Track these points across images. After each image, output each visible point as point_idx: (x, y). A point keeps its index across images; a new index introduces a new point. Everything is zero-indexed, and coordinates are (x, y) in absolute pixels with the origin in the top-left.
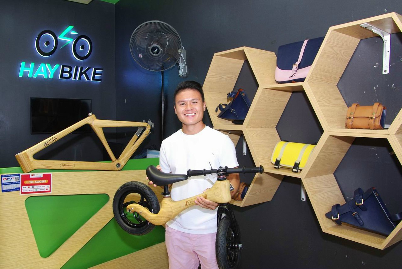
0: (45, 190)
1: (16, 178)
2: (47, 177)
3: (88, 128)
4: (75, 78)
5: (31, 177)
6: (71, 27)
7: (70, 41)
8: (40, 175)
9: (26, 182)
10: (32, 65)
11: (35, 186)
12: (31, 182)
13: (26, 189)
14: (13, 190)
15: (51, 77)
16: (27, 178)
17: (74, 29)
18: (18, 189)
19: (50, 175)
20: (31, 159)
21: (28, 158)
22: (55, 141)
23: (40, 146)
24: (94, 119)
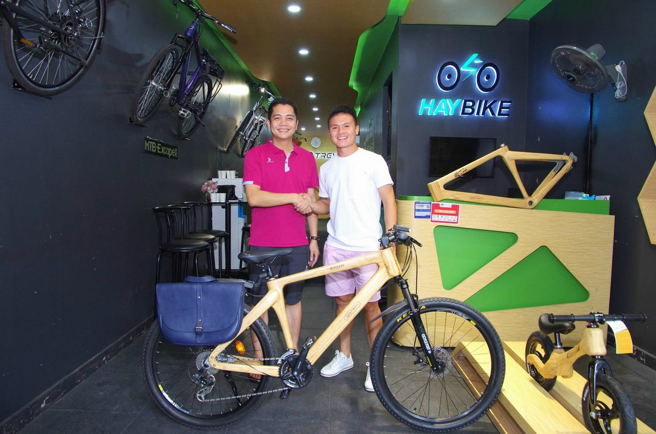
0: (453, 221)
1: (427, 206)
2: (455, 208)
3: (499, 161)
4: (478, 113)
5: (441, 206)
6: (475, 55)
7: (474, 72)
8: (449, 205)
9: (436, 211)
10: (432, 101)
11: (444, 216)
12: (441, 211)
13: (435, 217)
14: (424, 217)
15: (451, 114)
16: (436, 206)
17: (478, 57)
18: (428, 217)
19: (459, 206)
20: (442, 189)
21: (439, 187)
22: (465, 172)
23: (451, 177)
24: (506, 152)
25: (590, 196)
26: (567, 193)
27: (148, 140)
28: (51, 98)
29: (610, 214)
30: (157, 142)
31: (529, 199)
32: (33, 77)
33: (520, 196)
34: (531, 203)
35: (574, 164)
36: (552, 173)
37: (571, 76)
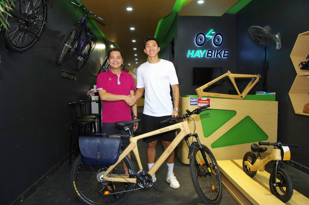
1: (196, 99)
2: (208, 100)
3: (227, 78)
4: (214, 56)
5: (202, 99)
6: (212, 30)
7: (211, 37)
8: (206, 99)
9: (200, 102)
10: (193, 51)
11: (203, 104)
12: (202, 102)
13: (199, 105)
14: (195, 105)
15: (202, 56)
16: (200, 100)
17: (213, 31)
18: (196, 104)
19: (210, 99)
20: (202, 91)
22: (212, 84)
23: (206, 86)
24: (230, 74)
25: (267, 93)
26: (256, 92)
27: (63, 72)
28: (22, 53)
29: (276, 101)
30: (67, 73)
31: (241, 95)
32: (15, 44)
33: (236, 93)
34: (242, 97)
35: (260, 79)
36: (250, 83)
37: (257, 40)
